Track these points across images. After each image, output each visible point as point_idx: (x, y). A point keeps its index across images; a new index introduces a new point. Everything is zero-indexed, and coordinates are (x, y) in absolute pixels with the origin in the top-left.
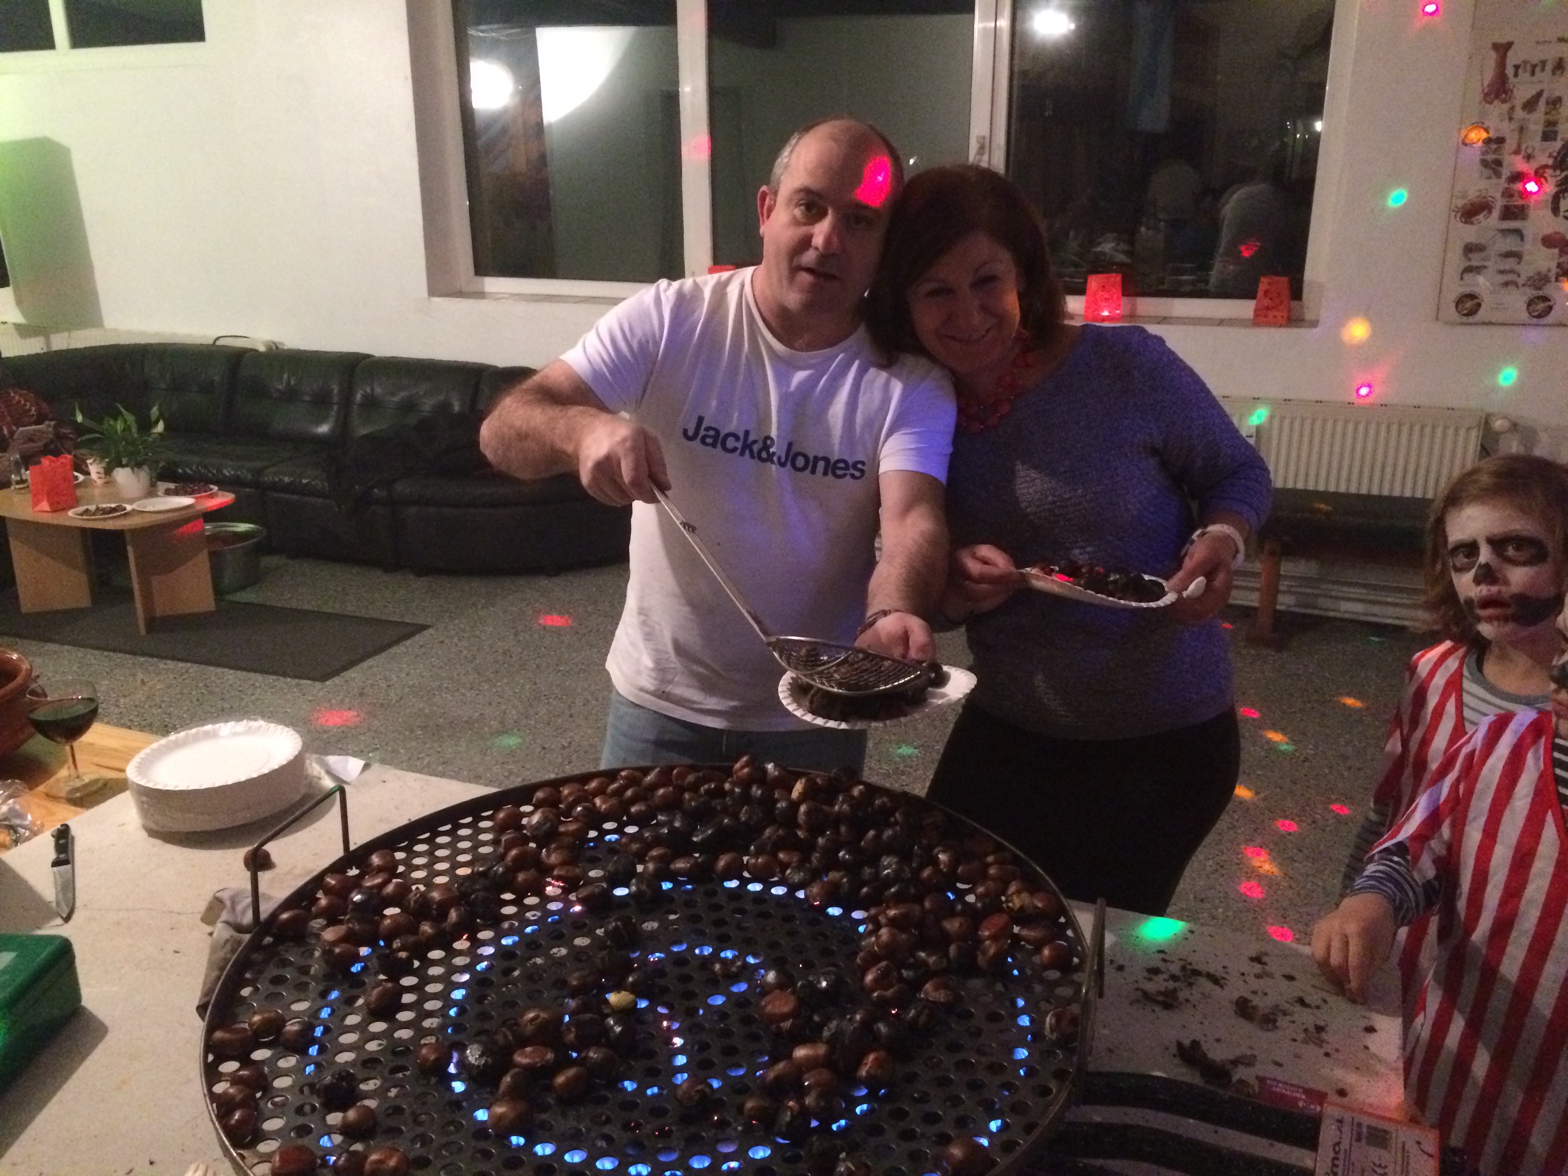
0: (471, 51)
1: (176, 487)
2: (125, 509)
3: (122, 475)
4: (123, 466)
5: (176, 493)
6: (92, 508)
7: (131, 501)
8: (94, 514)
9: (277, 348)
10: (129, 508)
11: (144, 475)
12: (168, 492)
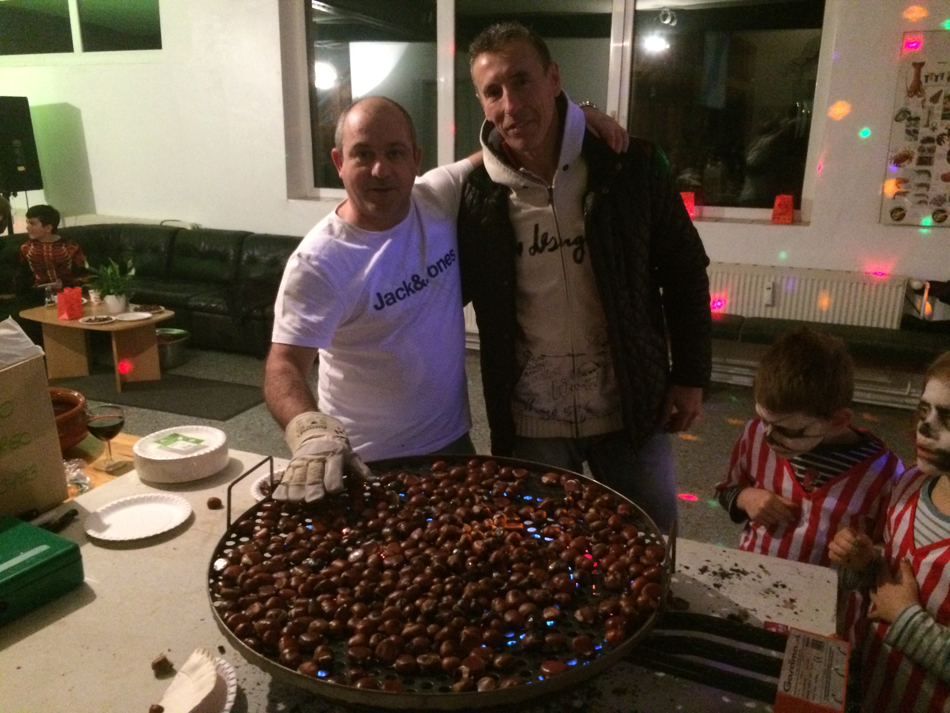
0: (316, 57)
1: (141, 307)
2: (111, 319)
3: (110, 300)
4: (110, 294)
5: (141, 310)
6: (93, 318)
7: (115, 315)
8: (94, 322)
9: (198, 228)
10: (114, 318)
11: (122, 299)
12: (136, 310)
